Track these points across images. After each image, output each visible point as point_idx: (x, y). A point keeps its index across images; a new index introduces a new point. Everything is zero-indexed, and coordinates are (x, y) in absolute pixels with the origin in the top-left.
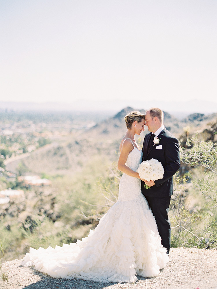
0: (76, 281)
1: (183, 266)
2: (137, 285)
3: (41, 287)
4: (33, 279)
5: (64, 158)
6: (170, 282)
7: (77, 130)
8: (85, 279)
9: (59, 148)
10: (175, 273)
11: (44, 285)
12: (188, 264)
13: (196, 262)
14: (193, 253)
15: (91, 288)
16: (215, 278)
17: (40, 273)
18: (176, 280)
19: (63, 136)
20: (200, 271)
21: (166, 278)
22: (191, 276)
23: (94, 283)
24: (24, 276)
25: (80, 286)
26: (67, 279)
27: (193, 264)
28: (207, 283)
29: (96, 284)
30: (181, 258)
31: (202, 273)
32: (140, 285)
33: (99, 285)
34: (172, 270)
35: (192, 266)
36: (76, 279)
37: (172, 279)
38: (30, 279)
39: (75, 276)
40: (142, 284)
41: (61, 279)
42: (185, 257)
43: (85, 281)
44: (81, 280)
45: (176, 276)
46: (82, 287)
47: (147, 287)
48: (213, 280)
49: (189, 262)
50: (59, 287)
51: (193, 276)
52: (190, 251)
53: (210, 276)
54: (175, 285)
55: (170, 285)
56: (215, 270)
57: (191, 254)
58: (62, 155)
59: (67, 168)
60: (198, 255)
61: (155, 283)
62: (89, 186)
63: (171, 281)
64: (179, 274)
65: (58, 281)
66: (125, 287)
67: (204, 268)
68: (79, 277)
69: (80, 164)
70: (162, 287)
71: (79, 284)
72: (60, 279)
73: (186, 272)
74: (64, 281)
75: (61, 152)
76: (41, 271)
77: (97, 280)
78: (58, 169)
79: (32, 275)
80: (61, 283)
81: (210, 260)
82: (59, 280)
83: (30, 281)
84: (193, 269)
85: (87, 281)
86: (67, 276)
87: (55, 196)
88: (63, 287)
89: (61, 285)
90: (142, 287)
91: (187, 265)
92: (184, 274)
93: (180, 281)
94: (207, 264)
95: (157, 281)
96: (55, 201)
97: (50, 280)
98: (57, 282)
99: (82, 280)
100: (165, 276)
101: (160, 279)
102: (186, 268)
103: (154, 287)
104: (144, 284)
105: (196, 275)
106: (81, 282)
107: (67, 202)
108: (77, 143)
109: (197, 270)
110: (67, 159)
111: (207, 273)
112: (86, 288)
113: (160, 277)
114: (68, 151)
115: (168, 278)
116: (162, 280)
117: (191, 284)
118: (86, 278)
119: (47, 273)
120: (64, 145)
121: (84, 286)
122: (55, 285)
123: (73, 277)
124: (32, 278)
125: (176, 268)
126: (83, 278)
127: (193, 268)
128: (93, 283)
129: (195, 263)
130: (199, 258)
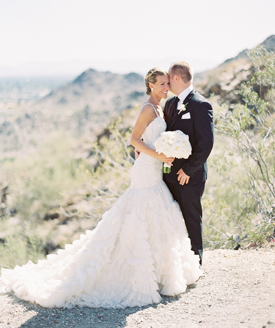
0: (78, 309)
1: (220, 277)
2: (164, 309)
3: (32, 322)
4: (16, 312)
5: (12, 136)
6: (209, 301)
7: (27, 100)
8: (91, 306)
9: (6, 124)
10: (212, 287)
11: (36, 320)
12: (226, 273)
13: (236, 270)
14: (228, 257)
15: (102, 318)
16: (270, 291)
17: (25, 301)
18: (216, 298)
19: (10, 108)
20: (244, 282)
21: (202, 296)
22: (236, 290)
23: (104, 311)
24: (3, 309)
25: (86, 317)
26: (64, 308)
27: (232, 273)
28: (260, 299)
29: (107, 313)
30: (214, 265)
31: (248, 285)
32: (169, 308)
33: (113, 314)
34: (206, 284)
35: (232, 276)
36: (77, 307)
37: (210, 297)
38: (13, 311)
39: (76, 303)
40: (171, 307)
41: (57, 309)
42: (219, 263)
43: (91, 310)
44: (85, 307)
45: (215, 291)
46: (89, 319)
47: (180, 310)
48: (268, 294)
49: (227, 270)
50: (58, 322)
51: (238, 290)
52: (223, 255)
53: (261, 289)
54: (218, 305)
55: (210, 306)
56: (266, 279)
57: (225, 259)
58: (9, 134)
59: (16, 149)
60: (234, 259)
61: (189, 305)
62: (52, 171)
63: (211, 300)
64: (218, 289)
65: (53, 312)
66: (149, 313)
67: (249, 277)
68: (81, 304)
69: (33, 143)
70: (201, 310)
71: (84, 314)
72: (55, 308)
73: (227, 285)
74: (62, 312)
75: (9, 128)
76: (26, 299)
77: (108, 307)
78: (5, 150)
79: (14, 306)
80: (58, 314)
81: (255, 265)
82: (54, 310)
83: (14, 315)
84: (234, 280)
85: (94, 309)
86: (64, 303)
87: (6, 186)
88: (63, 321)
89: (58, 317)
90: (172, 311)
91: (225, 275)
92: (225, 289)
93: (222, 298)
94: (252, 271)
95: (190, 301)
96: (7, 192)
97: (41, 311)
98: (53, 314)
99: (87, 307)
100: (200, 294)
101: (194, 298)
102: (224, 279)
103: (190, 310)
104: (175, 307)
105: (241, 289)
106: (86, 311)
107: (22, 192)
108: (27, 116)
109: (239, 280)
110: (16, 138)
111: (256, 284)
112: (95, 319)
113: (193, 294)
114: (16, 127)
115: (205, 295)
116: (197, 299)
117: (240, 302)
118: (92, 304)
119: (35, 302)
120: (11, 120)
121: (92, 316)
122: (51, 318)
123: (73, 305)
124: (16, 310)
125: (211, 280)
126: (87, 305)
127: (234, 278)
128: (102, 311)
129: (235, 272)
130: (238, 264)
